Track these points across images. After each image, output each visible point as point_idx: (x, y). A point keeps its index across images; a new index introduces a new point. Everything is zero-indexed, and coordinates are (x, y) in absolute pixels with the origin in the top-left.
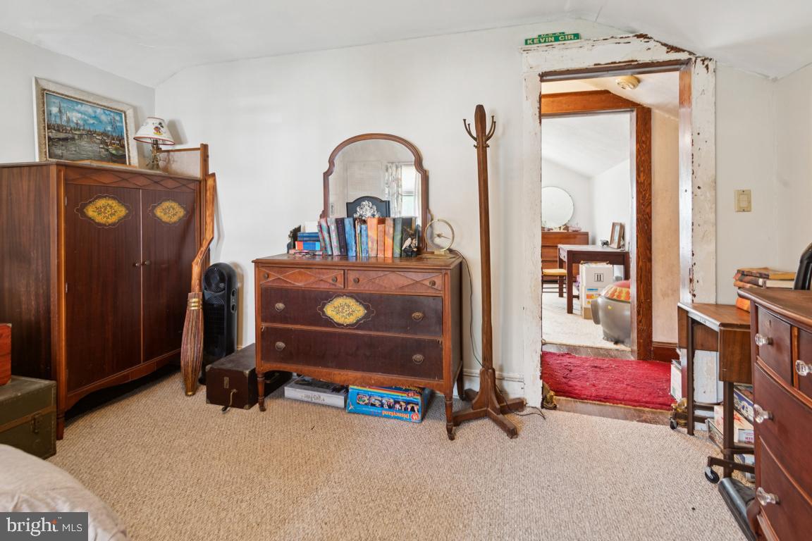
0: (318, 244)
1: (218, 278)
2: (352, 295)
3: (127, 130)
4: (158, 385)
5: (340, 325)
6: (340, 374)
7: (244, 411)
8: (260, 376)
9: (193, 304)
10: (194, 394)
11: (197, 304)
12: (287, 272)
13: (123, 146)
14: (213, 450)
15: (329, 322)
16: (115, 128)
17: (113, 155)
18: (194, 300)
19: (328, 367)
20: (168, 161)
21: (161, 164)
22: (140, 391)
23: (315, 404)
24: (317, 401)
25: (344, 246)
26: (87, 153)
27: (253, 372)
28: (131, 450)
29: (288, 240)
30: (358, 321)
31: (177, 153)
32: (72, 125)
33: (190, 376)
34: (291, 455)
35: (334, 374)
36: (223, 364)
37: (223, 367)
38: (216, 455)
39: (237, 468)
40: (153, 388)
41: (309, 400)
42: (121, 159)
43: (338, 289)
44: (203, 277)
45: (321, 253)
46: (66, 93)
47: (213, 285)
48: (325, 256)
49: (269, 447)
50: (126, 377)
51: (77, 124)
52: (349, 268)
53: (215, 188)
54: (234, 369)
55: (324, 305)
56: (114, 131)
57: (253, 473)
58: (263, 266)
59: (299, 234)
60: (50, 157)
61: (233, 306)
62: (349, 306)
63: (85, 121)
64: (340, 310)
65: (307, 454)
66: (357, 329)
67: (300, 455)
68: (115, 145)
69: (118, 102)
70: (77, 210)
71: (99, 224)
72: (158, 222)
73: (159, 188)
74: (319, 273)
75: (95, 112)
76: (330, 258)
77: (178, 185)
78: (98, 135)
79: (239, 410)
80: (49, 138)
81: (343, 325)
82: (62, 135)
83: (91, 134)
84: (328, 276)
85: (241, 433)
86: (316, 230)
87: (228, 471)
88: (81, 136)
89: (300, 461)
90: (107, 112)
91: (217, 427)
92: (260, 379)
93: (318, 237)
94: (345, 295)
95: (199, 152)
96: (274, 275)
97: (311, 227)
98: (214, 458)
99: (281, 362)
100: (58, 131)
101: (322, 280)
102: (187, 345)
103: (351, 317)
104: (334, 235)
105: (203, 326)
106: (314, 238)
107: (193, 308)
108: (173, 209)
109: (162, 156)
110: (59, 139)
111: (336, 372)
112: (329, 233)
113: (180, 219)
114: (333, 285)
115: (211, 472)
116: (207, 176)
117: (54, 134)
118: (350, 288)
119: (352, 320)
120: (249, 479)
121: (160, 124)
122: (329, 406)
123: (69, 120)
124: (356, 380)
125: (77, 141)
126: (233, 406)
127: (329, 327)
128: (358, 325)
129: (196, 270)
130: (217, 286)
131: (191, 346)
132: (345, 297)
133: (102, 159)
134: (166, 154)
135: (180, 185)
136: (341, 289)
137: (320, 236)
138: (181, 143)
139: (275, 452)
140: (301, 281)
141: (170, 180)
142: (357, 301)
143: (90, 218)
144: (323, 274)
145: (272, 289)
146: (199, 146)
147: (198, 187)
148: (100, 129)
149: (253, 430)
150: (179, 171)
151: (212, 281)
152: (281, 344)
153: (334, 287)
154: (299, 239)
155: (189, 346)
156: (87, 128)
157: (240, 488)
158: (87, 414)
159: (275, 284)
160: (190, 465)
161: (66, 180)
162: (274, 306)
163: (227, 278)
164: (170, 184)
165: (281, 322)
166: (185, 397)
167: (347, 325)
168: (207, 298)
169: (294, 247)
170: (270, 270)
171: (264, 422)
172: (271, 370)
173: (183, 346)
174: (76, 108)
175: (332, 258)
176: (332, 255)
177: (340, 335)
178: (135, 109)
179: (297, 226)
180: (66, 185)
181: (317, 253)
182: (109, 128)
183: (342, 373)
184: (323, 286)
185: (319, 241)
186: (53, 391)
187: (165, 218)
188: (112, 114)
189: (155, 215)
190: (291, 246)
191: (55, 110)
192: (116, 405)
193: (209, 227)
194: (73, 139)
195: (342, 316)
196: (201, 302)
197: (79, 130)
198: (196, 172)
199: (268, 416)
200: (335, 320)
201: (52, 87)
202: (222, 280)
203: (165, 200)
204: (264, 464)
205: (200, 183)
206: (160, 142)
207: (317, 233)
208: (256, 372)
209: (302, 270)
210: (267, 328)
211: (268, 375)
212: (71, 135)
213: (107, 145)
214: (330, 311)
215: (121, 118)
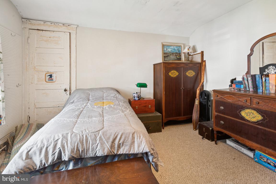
0: (242, 86)
1: (204, 95)
2: (254, 109)
3: (182, 51)
4: (187, 124)
5: (248, 121)
6: (248, 142)
7: (210, 141)
8: (215, 131)
9: (196, 102)
10: (196, 130)
11: (197, 103)
12: (225, 95)
13: (180, 56)
14: (196, 148)
15: (243, 118)
16: (178, 51)
17: (178, 58)
18: (197, 101)
19: (242, 137)
20: (192, 58)
21: (190, 59)
22: (182, 124)
23: (239, 151)
24: (240, 150)
25: (256, 87)
26: (172, 59)
27: (212, 129)
28: (176, 138)
29: (230, 84)
30: (258, 122)
31: (194, 55)
32: (169, 52)
33: (195, 124)
34: (221, 163)
35: (245, 141)
36: (204, 123)
37: (203, 124)
38: (196, 150)
39: (201, 157)
40: (186, 125)
41: (237, 148)
42: (180, 59)
43: (247, 105)
44: (200, 94)
45: (243, 89)
46: (168, 44)
47: (203, 97)
48: (245, 91)
49: (214, 156)
50: (178, 119)
51: (170, 52)
52: (253, 97)
53: (205, 65)
54: (207, 126)
55: (241, 111)
56: (178, 52)
57: (205, 161)
58: (216, 92)
59: (234, 81)
60: (164, 61)
61: (209, 105)
62: (253, 114)
63: (172, 50)
64: (249, 114)
65: (228, 166)
66: (258, 125)
67: (225, 165)
68: (178, 55)
69: (179, 43)
70: (167, 74)
71: (172, 77)
72: (187, 76)
73: (187, 66)
74: (238, 97)
75: (174, 48)
76: (248, 92)
77: (193, 65)
78: (175, 54)
79: (208, 141)
80: (164, 56)
81: (250, 121)
82: (167, 55)
83: (173, 54)
84: (243, 99)
85: (206, 147)
86: (241, 80)
87: (198, 157)
88: (171, 54)
89: (224, 167)
90: (177, 47)
91: (199, 142)
92: (215, 132)
93: (242, 82)
94: (251, 108)
95: (200, 54)
96: (220, 96)
97: (239, 79)
98: (195, 151)
99: (222, 129)
100: (166, 54)
101: (240, 100)
102: (194, 114)
103: (254, 119)
104: (250, 82)
105: (199, 110)
106: (240, 83)
107: (196, 104)
108: (192, 72)
109: (190, 57)
110: (166, 56)
111: (247, 141)
112: (248, 81)
113: (194, 76)
114: (245, 103)
115: (193, 154)
116: (203, 61)
117: (165, 55)
118: (254, 106)
119: (254, 120)
120: (203, 162)
121: (189, 47)
122: (246, 155)
123: (168, 51)
124: (257, 148)
125: (170, 56)
126: (206, 138)
127: (244, 121)
128: (257, 123)
129: (198, 92)
130: (204, 98)
131: (195, 115)
132: (251, 109)
133: (175, 60)
134: (192, 56)
135: (194, 65)
136: (249, 105)
137: (243, 82)
138: (196, 52)
139: (216, 159)
140: (230, 100)
141: (191, 64)
142: (257, 112)
143: (170, 76)
144: (240, 98)
145: (219, 101)
146: (200, 52)
147: (200, 65)
148: (175, 52)
149: (210, 149)
150: (195, 61)
151: (202, 96)
152: (222, 122)
153: (245, 104)
154: (234, 83)
155: (194, 115)
156: (172, 52)
157: (200, 163)
158: (170, 126)
159: (220, 100)
160: (188, 149)
161: (165, 66)
162: (220, 108)
163: (207, 95)
164: (191, 65)
165: (222, 114)
166: (193, 130)
167: (252, 122)
168: (201, 101)
169: (232, 86)
170: (218, 94)
171: (215, 148)
172: (219, 130)
173: (193, 114)
174: (170, 48)
175: (249, 92)
176: (249, 90)
177: (249, 125)
178: (184, 44)
179: (234, 78)
180: (165, 67)
181: (242, 89)
182: (177, 51)
183: (250, 142)
184: (240, 103)
185: (243, 84)
186: (161, 117)
187: (189, 75)
188: (178, 47)
189: (186, 75)
190: (230, 86)
191: (165, 49)
192: (176, 126)
193: (202, 78)
194: (169, 56)
195: (249, 118)
196: (199, 102)
197: (170, 53)
198: (199, 60)
199: (217, 147)
200: (246, 118)
201: (165, 44)
202: (206, 96)
203: (189, 70)
204: (210, 161)
205: (201, 64)
206: (189, 53)
207: (242, 81)
208: (214, 130)
209: (231, 95)
210: (217, 115)
211: (218, 132)
212: (168, 55)
213: (177, 56)
214: (243, 113)
215: (180, 48)
